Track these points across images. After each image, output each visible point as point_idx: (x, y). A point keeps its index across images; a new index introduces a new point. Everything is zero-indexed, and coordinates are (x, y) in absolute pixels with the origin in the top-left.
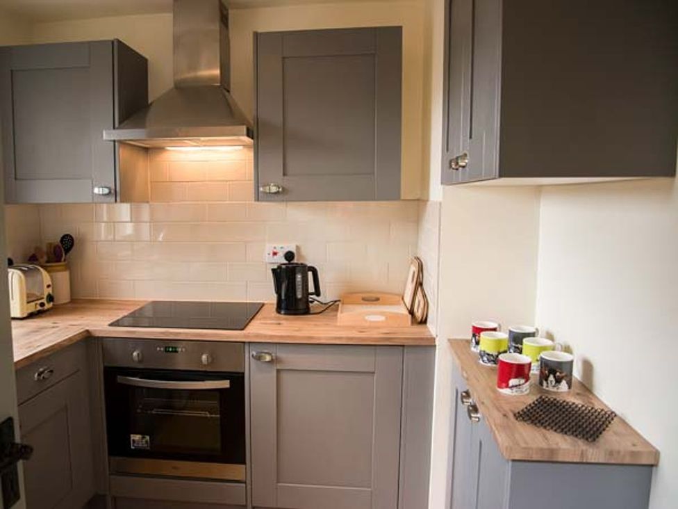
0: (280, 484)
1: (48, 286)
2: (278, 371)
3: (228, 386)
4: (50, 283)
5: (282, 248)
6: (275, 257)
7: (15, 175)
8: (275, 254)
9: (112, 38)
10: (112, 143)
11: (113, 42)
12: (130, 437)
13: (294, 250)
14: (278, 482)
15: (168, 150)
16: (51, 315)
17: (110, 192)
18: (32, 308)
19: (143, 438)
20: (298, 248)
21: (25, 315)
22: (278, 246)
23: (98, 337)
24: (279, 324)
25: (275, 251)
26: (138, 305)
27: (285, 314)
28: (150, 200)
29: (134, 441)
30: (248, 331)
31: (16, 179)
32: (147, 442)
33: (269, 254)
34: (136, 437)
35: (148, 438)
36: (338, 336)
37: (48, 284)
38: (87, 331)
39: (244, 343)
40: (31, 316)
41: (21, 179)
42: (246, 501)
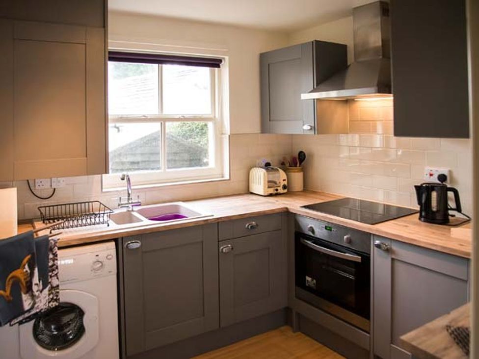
0: (392, 345)
1: (284, 180)
2: (393, 259)
3: (360, 261)
4: (286, 178)
5: (437, 171)
6: (432, 177)
7: (270, 118)
8: (431, 175)
9: (312, 40)
10: (313, 100)
11: (313, 42)
12: (305, 278)
13: (446, 173)
14: (392, 343)
15: (357, 101)
16: (285, 197)
17: (311, 129)
18: (271, 191)
19: (312, 280)
20: (450, 172)
21: (266, 194)
22: (434, 169)
23: (292, 213)
24: (406, 226)
25: (432, 173)
26: (335, 198)
27: (424, 221)
28: (349, 132)
29: (308, 281)
30: (377, 227)
31: (270, 121)
32: (314, 284)
33: (427, 175)
34: (308, 279)
35: (315, 281)
36: (435, 244)
37: (284, 179)
38: (287, 208)
39: (370, 234)
40: (271, 195)
41: (272, 121)
42: (370, 348)
